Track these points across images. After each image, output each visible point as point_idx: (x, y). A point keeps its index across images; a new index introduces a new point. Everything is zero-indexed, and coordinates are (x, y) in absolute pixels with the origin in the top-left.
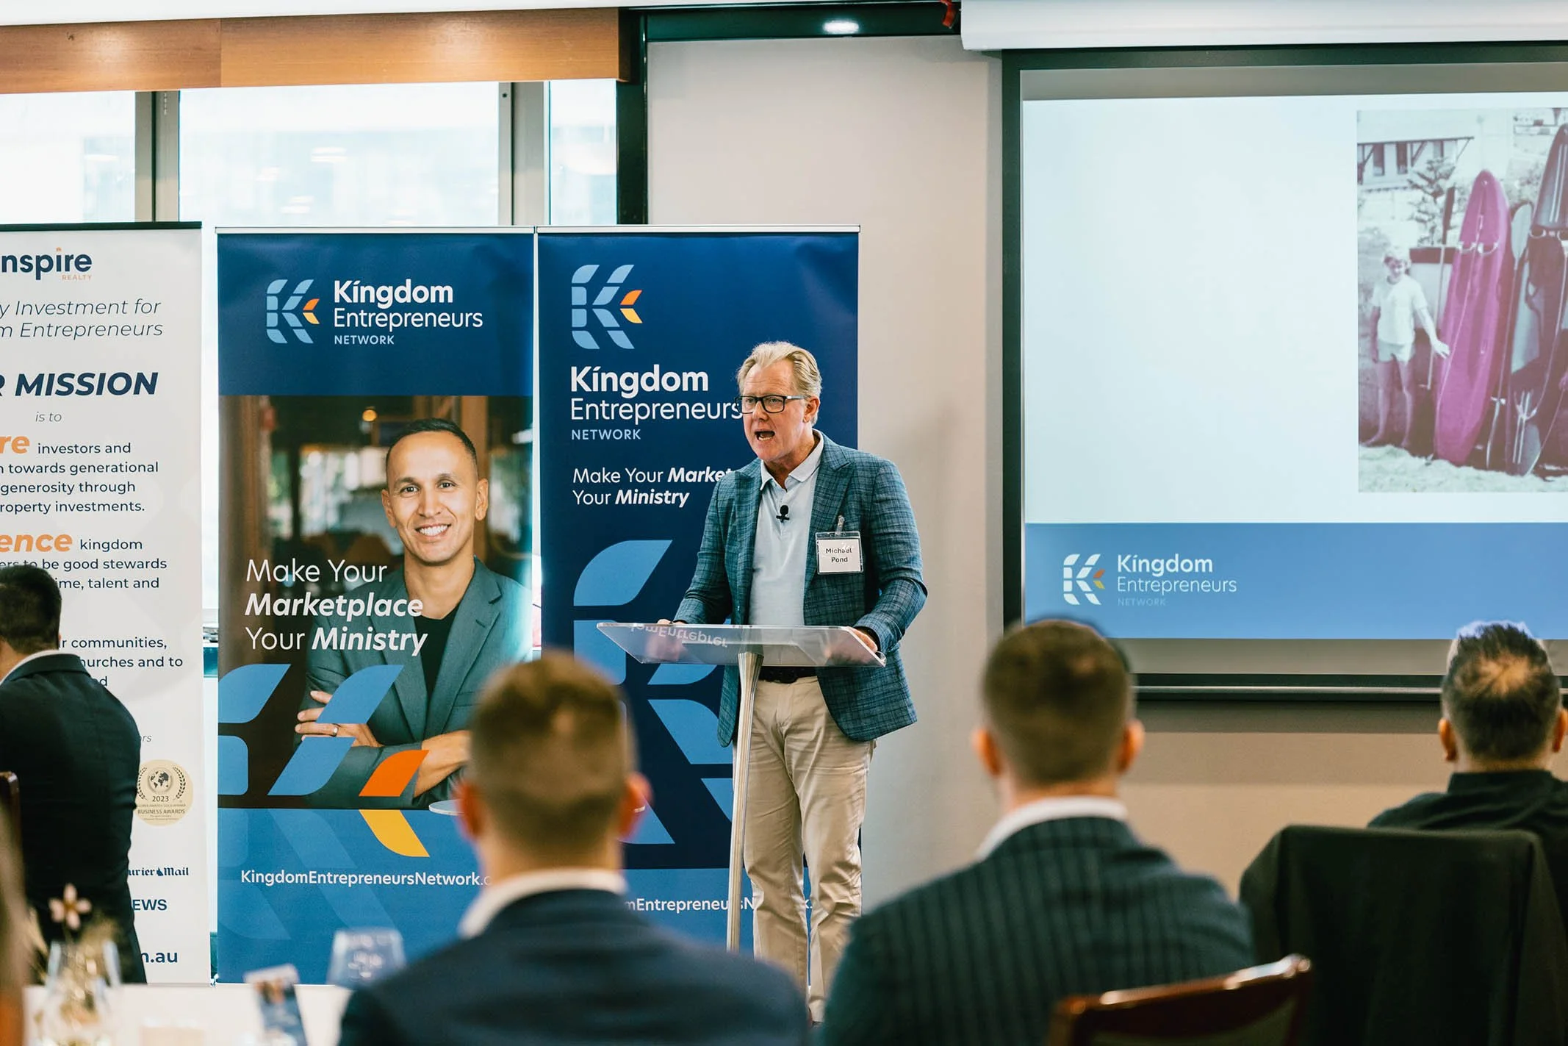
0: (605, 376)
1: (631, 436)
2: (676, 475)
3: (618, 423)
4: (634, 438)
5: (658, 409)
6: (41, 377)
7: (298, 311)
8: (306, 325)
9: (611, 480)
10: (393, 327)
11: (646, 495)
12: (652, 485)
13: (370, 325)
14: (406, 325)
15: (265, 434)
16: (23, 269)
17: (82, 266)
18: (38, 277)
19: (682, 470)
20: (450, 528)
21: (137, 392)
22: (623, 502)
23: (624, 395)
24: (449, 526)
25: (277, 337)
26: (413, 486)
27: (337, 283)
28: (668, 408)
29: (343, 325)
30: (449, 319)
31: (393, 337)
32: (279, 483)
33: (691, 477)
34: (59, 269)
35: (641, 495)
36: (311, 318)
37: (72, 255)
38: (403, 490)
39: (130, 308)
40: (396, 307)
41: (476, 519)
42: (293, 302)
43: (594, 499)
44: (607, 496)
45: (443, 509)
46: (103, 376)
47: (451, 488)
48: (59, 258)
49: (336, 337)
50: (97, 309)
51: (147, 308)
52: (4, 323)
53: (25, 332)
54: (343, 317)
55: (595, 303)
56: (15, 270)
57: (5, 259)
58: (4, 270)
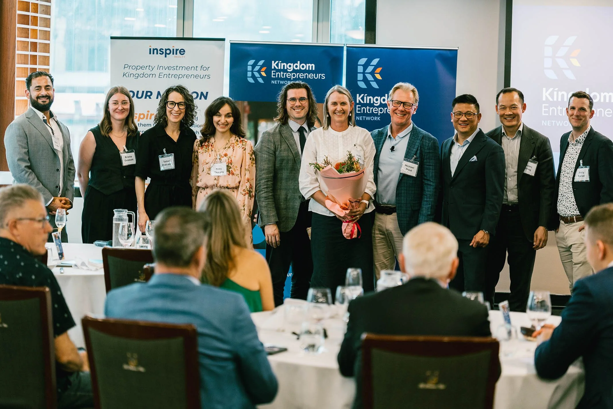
0: (368, 98)
3: (373, 114)
4: (378, 120)
7: (259, 71)
8: (262, 76)
10: (293, 78)
13: (284, 77)
14: (297, 77)
15: (246, 115)
16: (160, 53)
17: (182, 53)
18: (166, 57)
21: (200, 99)
23: (375, 104)
25: (251, 80)
27: (273, 62)
29: (275, 77)
30: (313, 76)
32: (250, 132)
34: (173, 54)
36: (263, 74)
37: (178, 49)
39: (199, 68)
40: (294, 71)
42: (257, 68)
48: (173, 50)
49: (272, 81)
50: (187, 68)
51: (205, 69)
52: (152, 72)
53: (160, 76)
54: (275, 74)
55: (366, 72)
56: (157, 54)
57: (154, 50)
58: (153, 53)
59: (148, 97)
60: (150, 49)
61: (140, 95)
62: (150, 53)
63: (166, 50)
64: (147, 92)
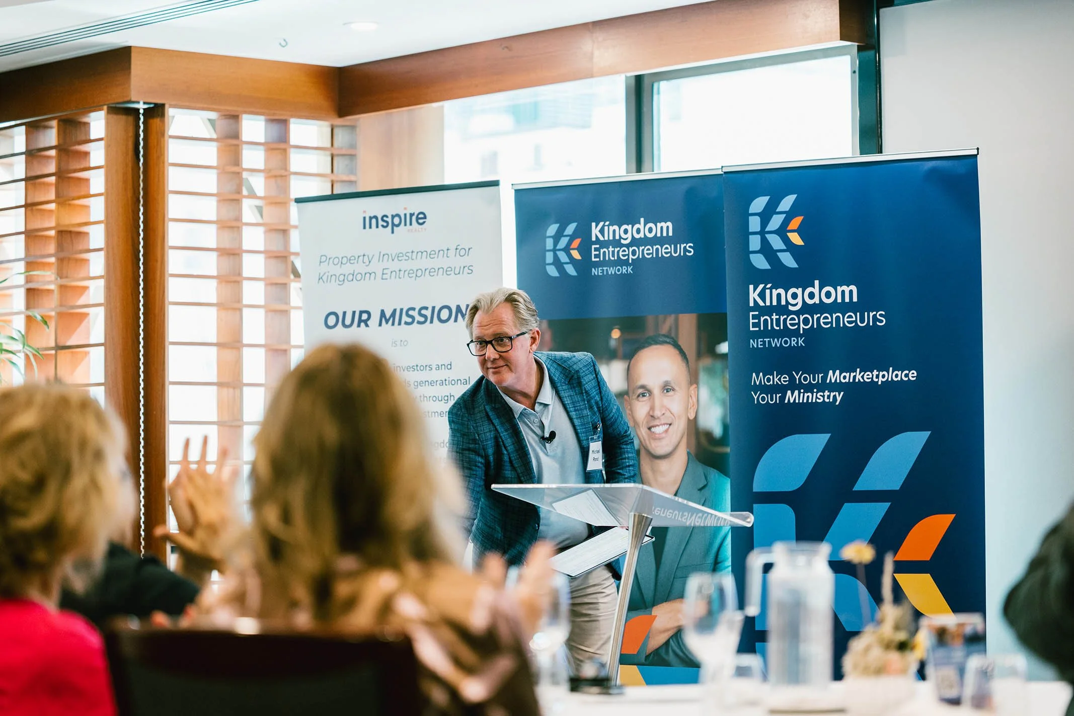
0: (775, 292)
1: (797, 343)
2: (834, 376)
3: (786, 333)
4: (800, 345)
5: (818, 319)
6: (395, 310)
7: (567, 250)
8: (572, 260)
9: (781, 382)
10: (632, 259)
11: (810, 394)
12: (814, 386)
13: (616, 258)
14: (641, 257)
16: (383, 226)
17: (421, 221)
18: (393, 232)
19: (838, 372)
20: (671, 427)
21: (456, 321)
22: (792, 401)
23: (791, 308)
24: (670, 425)
25: (552, 271)
26: (646, 391)
27: (594, 224)
28: (826, 318)
29: (598, 259)
30: (669, 250)
31: (632, 267)
33: (845, 378)
34: (405, 225)
35: (806, 395)
36: (576, 255)
37: (414, 213)
38: (639, 396)
39: (452, 253)
40: (635, 242)
41: (688, 418)
42: (563, 242)
43: (768, 398)
44: (778, 396)
45: (666, 411)
46: (434, 308)
47: (671, 393)
48: (405, 215)
49: (593, 269)
50: (430, 255)
51: (463, 252)
52: (369, 269)
53: (384, 276)
54: (597, 253)
55: (767, 230)
56: (377, 227)
57: (371, 218)
58: (370, 227)
59: (362, 324)
60: (364, 218)
61: (348, 322)
62: (365, 228)
63: (393, 217)
64: (361, 312)
